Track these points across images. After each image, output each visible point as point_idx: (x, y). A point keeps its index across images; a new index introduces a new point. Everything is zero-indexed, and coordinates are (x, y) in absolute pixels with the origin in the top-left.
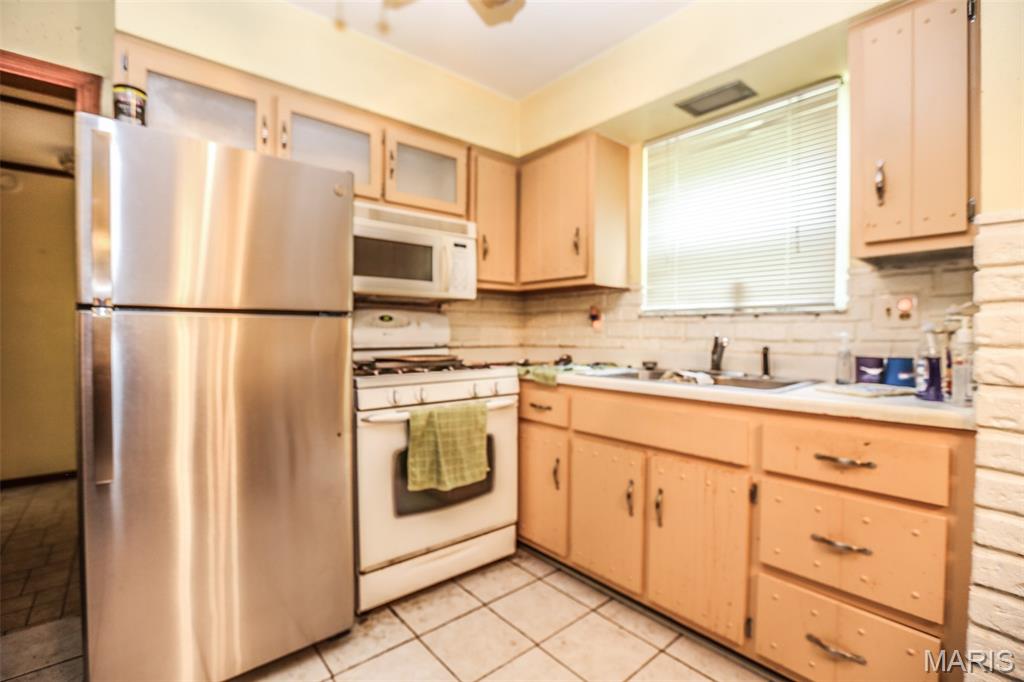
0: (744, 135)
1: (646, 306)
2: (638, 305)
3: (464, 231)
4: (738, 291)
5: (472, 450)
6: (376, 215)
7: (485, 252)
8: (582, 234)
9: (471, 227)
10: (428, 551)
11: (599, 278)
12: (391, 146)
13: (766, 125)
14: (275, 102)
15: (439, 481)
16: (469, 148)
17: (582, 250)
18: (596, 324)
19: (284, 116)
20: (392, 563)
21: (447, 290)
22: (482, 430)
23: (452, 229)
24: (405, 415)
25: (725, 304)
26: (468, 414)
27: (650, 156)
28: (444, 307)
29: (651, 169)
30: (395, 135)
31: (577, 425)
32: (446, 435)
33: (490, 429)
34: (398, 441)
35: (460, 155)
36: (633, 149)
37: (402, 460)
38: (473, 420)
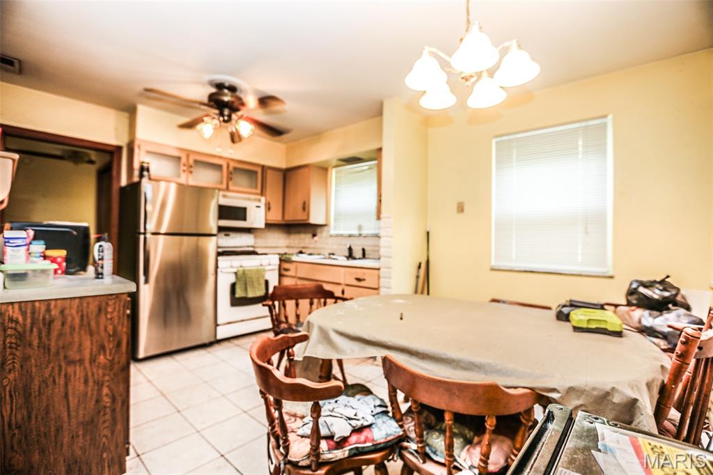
0: (363, 171)
1: (333, 232)
2: (329, 231)
3: (259, 200)
4: (360, 228)
5: (259, 284)
6: (225, 196)
7: (269, 209)
8: (307, 203)
9: (263, 199)
10: (242, 321)
11: (313, 220)
12: (231, 169)
13: (369, 169)
14: (188, 156)
15: (247, 293)
16: (263, 167)
17: (306, 209)
18: (316, 238)
19: (191, 162)
20: (229, 323)
21: (252, 224)
22: (263, 277)
23: (255, 200)
24: (235, 270)
25: (356, 232)
26: (258, 272)
27: (336, 172)
28: (252, 231)
29: (336, 178)
30: (232, 165)
31: (299, 275)
32: (250, 278)
33: (267, 277)
34: (232, 279)
35: (259, 170)
36: (330, 169)
37: (233, 286)
38: (259, 272)
